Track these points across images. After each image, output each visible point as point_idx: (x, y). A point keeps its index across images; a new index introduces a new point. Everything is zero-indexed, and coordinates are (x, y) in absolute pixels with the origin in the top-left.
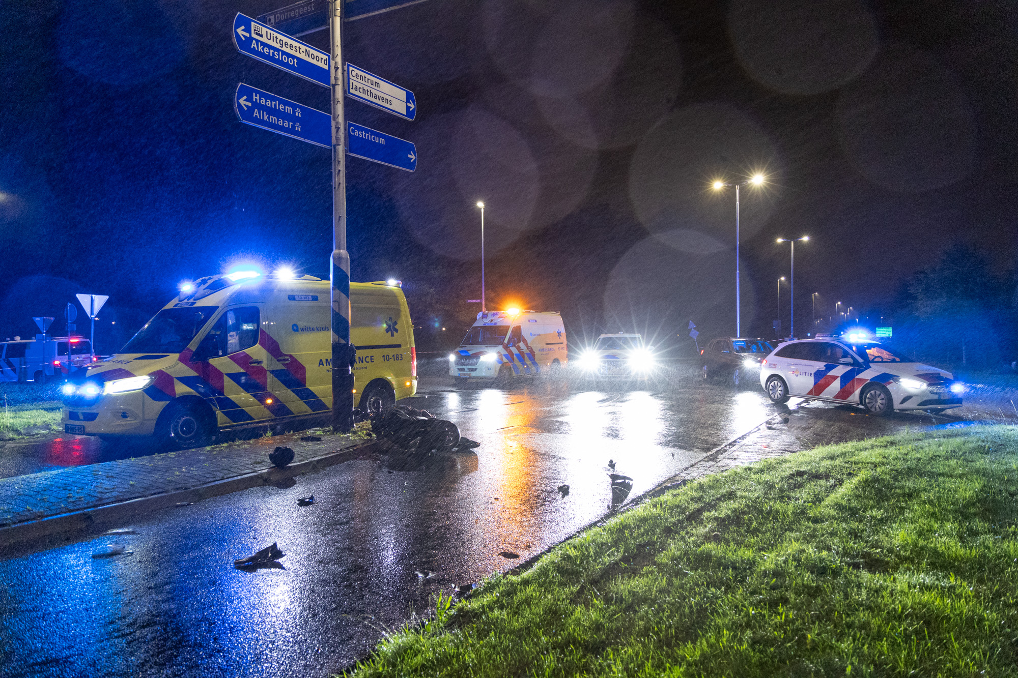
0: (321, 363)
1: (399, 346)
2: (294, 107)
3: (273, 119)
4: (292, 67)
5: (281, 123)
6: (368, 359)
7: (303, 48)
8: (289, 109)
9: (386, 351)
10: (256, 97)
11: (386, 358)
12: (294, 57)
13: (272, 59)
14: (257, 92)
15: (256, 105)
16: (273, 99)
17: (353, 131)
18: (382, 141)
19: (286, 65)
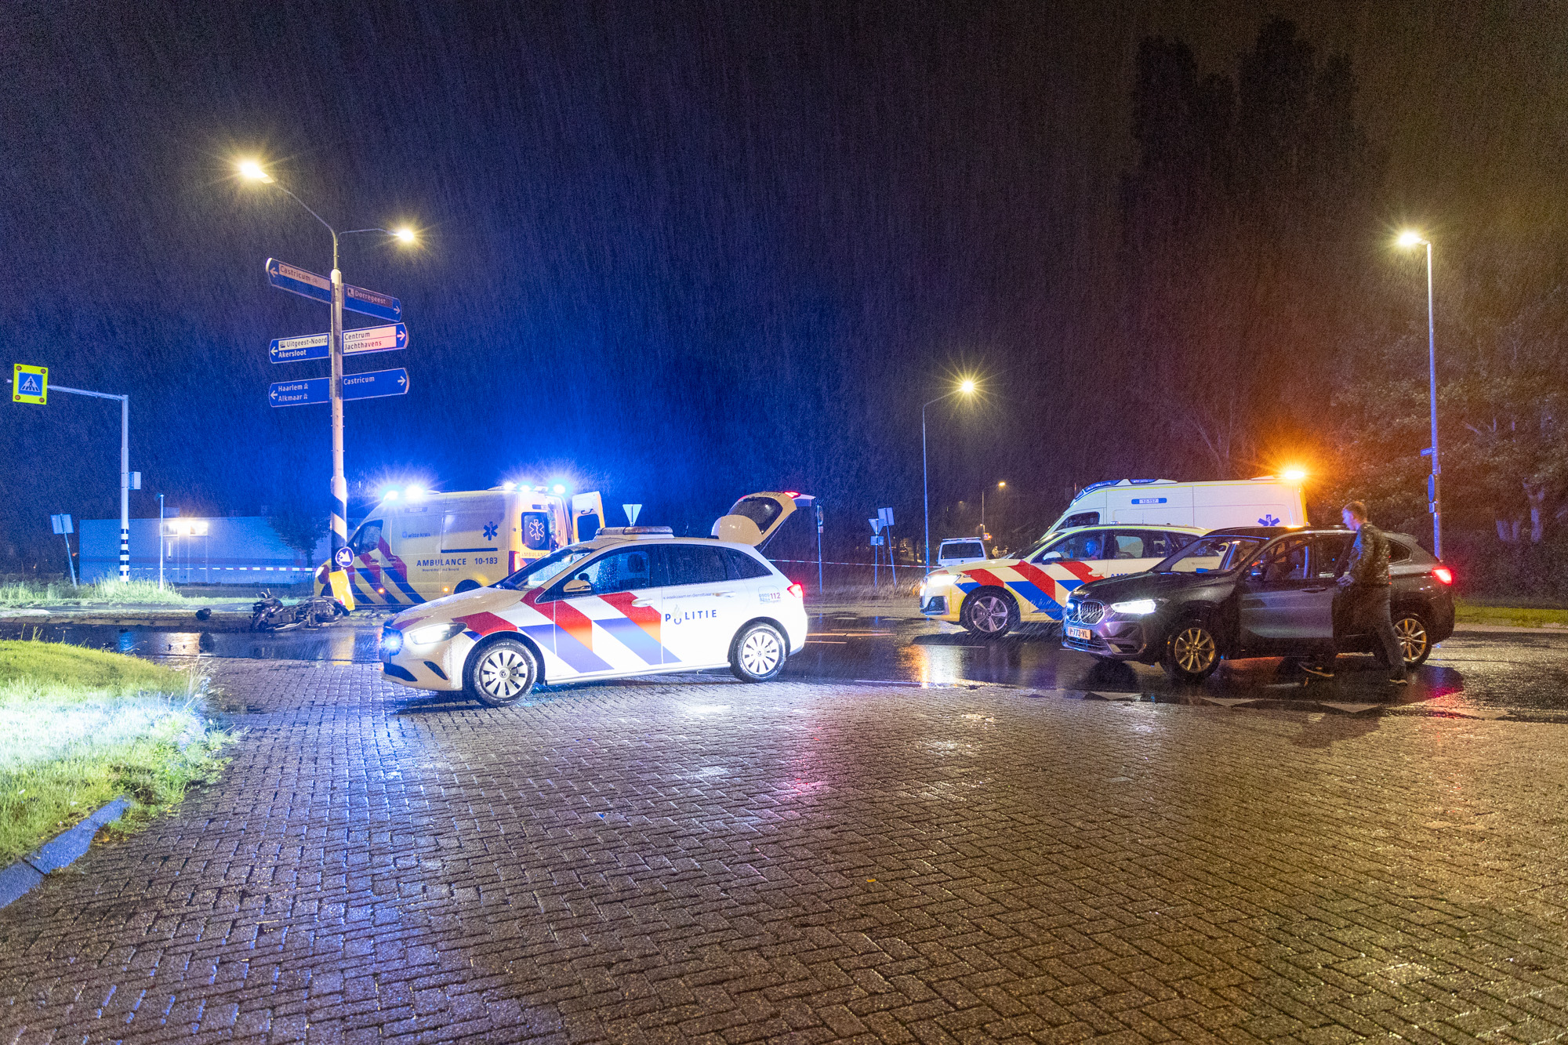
0: (419, 563)
1: (496, 549)
2: (303, 384)
3: (290, 398)
4: (304, 357)
5: (294, 399)
6: (461, 562)
7: (310, 339)
8: (300, 387)
9: (479, 555)
10: (280, 389)
11: (479, 561)
12: (302, 349)
13: (291, 358)
14: (280, 385)
15: (282, 394)
16: (290, 385)
17: (347, 382)
18: (372, 379)
19: (300, 357)
